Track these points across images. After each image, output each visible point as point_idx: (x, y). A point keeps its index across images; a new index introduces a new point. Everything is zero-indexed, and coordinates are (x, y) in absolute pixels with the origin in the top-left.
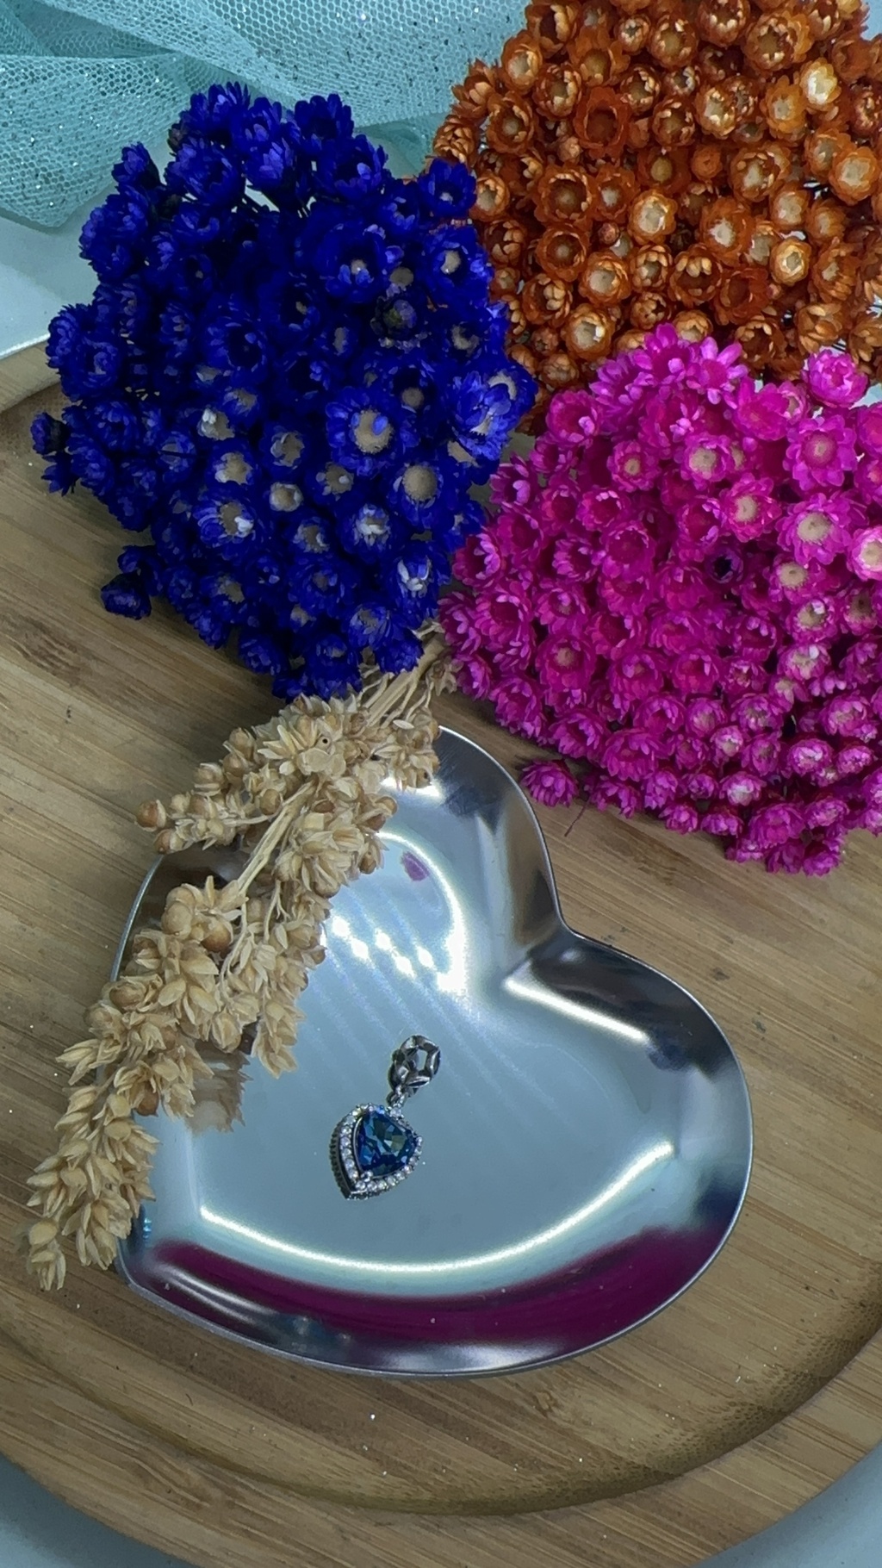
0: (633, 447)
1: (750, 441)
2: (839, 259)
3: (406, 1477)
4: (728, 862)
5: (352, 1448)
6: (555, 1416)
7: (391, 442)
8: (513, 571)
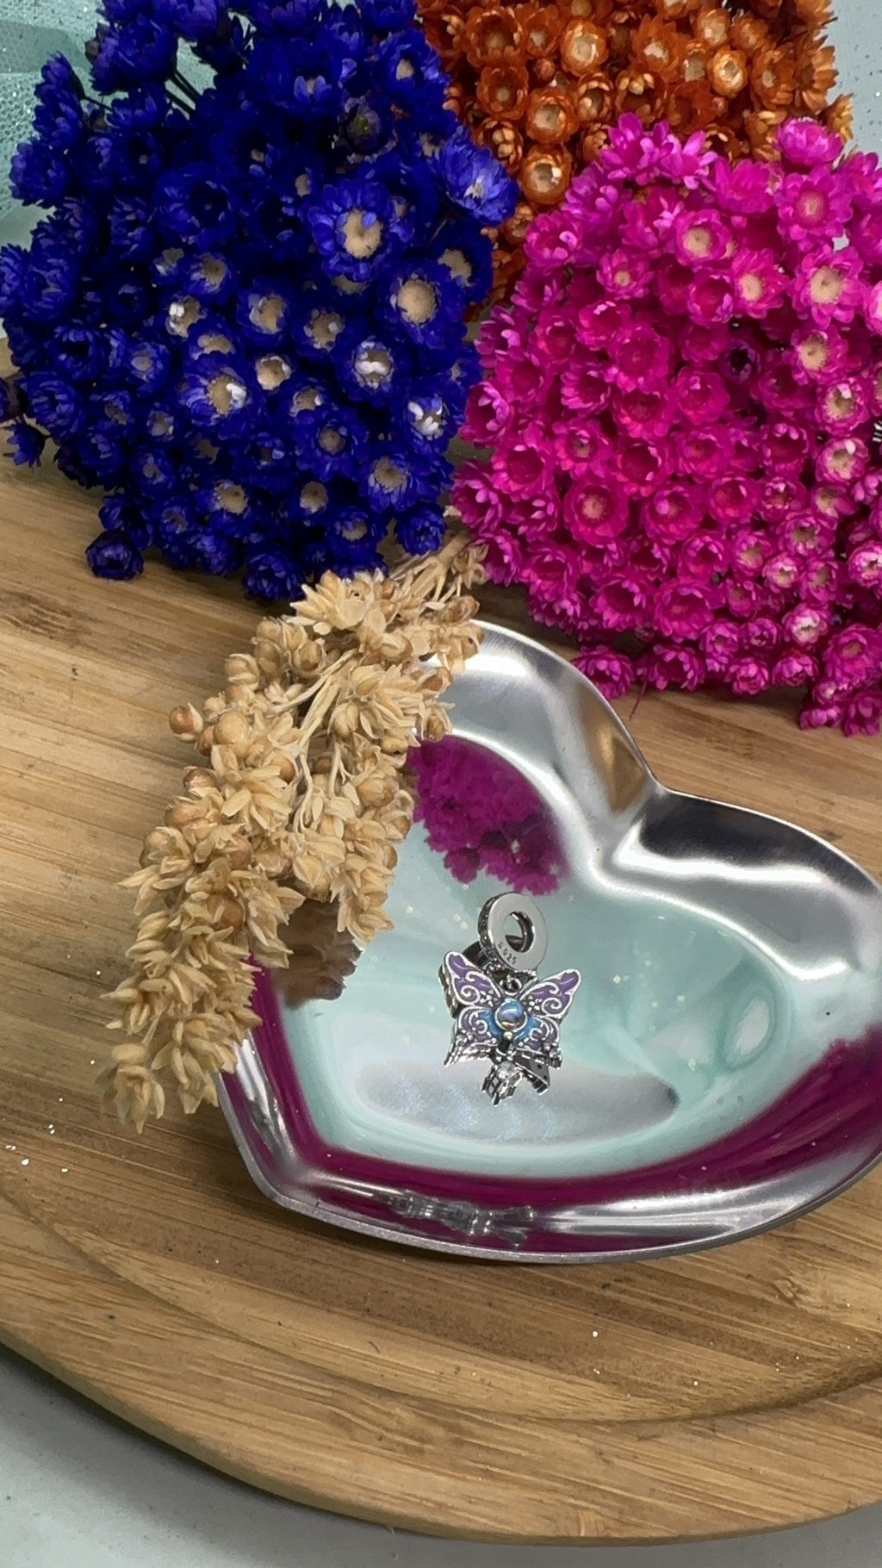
0: (619, 258)
1: (737, 220)
2: (773, 67)
3: (653, 1396)
4: (805, 733)
5: (580, 1374)
6: (802, 1303)
7: (382, 238)
8: (522, 421)
